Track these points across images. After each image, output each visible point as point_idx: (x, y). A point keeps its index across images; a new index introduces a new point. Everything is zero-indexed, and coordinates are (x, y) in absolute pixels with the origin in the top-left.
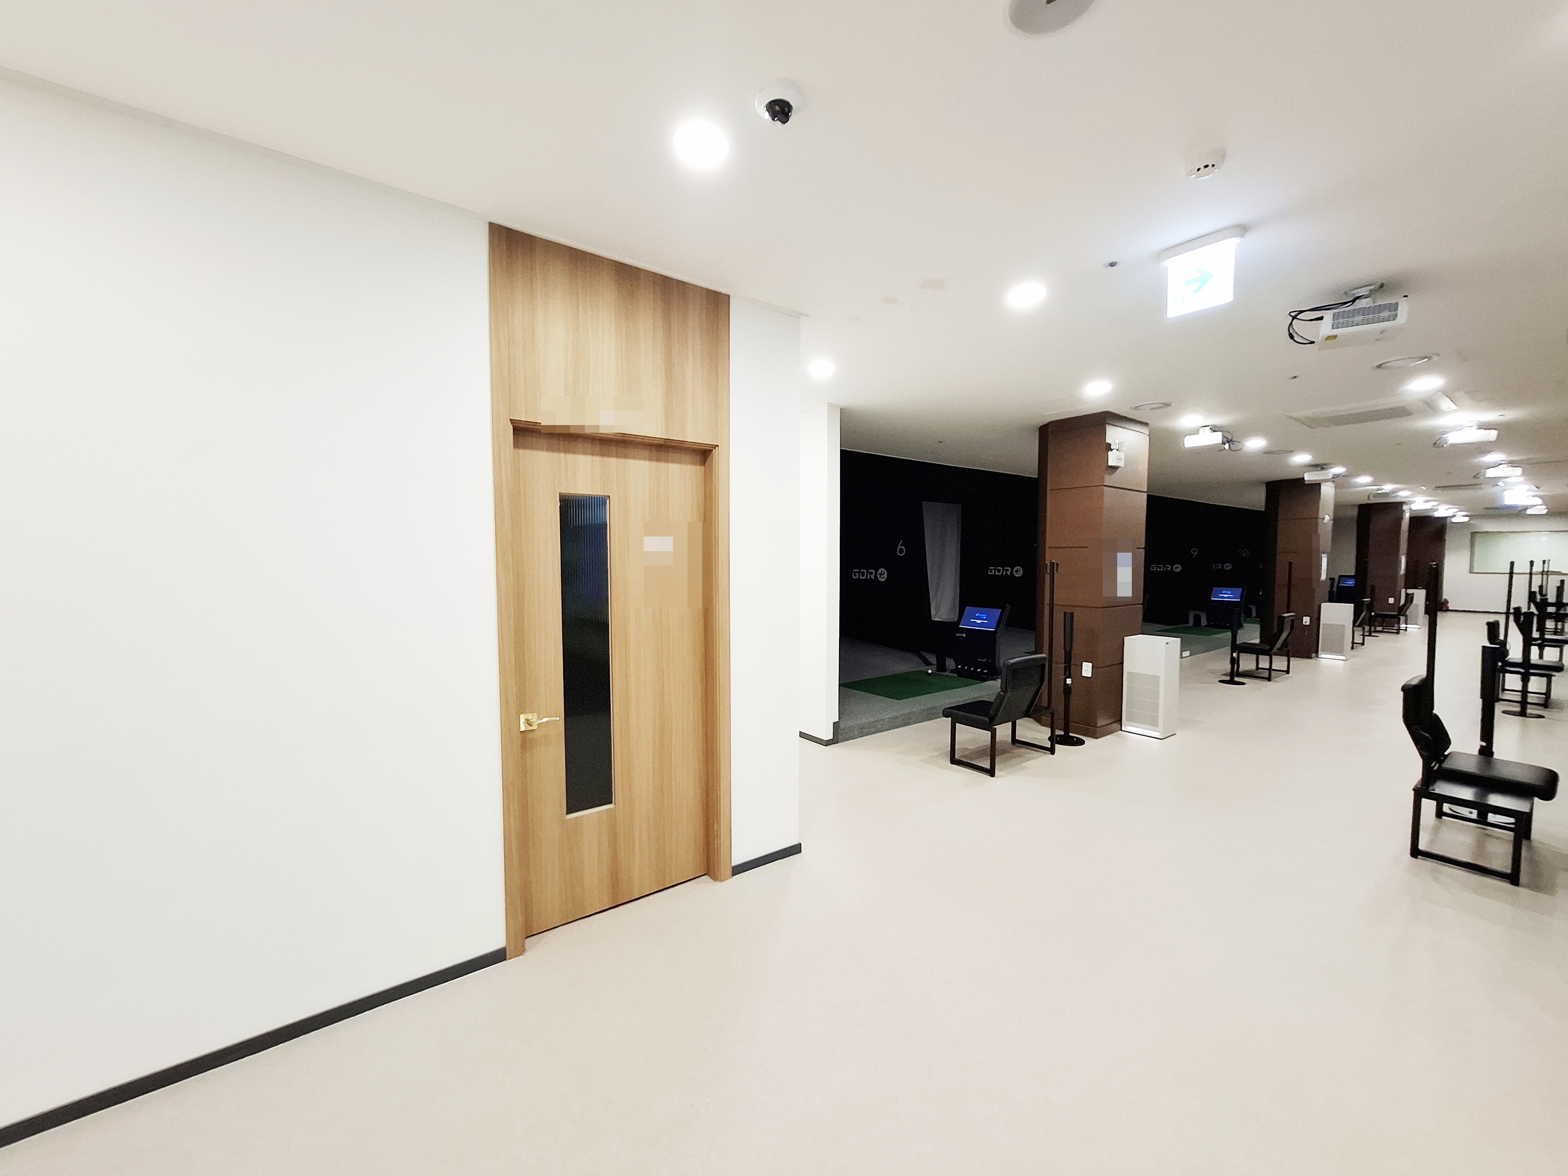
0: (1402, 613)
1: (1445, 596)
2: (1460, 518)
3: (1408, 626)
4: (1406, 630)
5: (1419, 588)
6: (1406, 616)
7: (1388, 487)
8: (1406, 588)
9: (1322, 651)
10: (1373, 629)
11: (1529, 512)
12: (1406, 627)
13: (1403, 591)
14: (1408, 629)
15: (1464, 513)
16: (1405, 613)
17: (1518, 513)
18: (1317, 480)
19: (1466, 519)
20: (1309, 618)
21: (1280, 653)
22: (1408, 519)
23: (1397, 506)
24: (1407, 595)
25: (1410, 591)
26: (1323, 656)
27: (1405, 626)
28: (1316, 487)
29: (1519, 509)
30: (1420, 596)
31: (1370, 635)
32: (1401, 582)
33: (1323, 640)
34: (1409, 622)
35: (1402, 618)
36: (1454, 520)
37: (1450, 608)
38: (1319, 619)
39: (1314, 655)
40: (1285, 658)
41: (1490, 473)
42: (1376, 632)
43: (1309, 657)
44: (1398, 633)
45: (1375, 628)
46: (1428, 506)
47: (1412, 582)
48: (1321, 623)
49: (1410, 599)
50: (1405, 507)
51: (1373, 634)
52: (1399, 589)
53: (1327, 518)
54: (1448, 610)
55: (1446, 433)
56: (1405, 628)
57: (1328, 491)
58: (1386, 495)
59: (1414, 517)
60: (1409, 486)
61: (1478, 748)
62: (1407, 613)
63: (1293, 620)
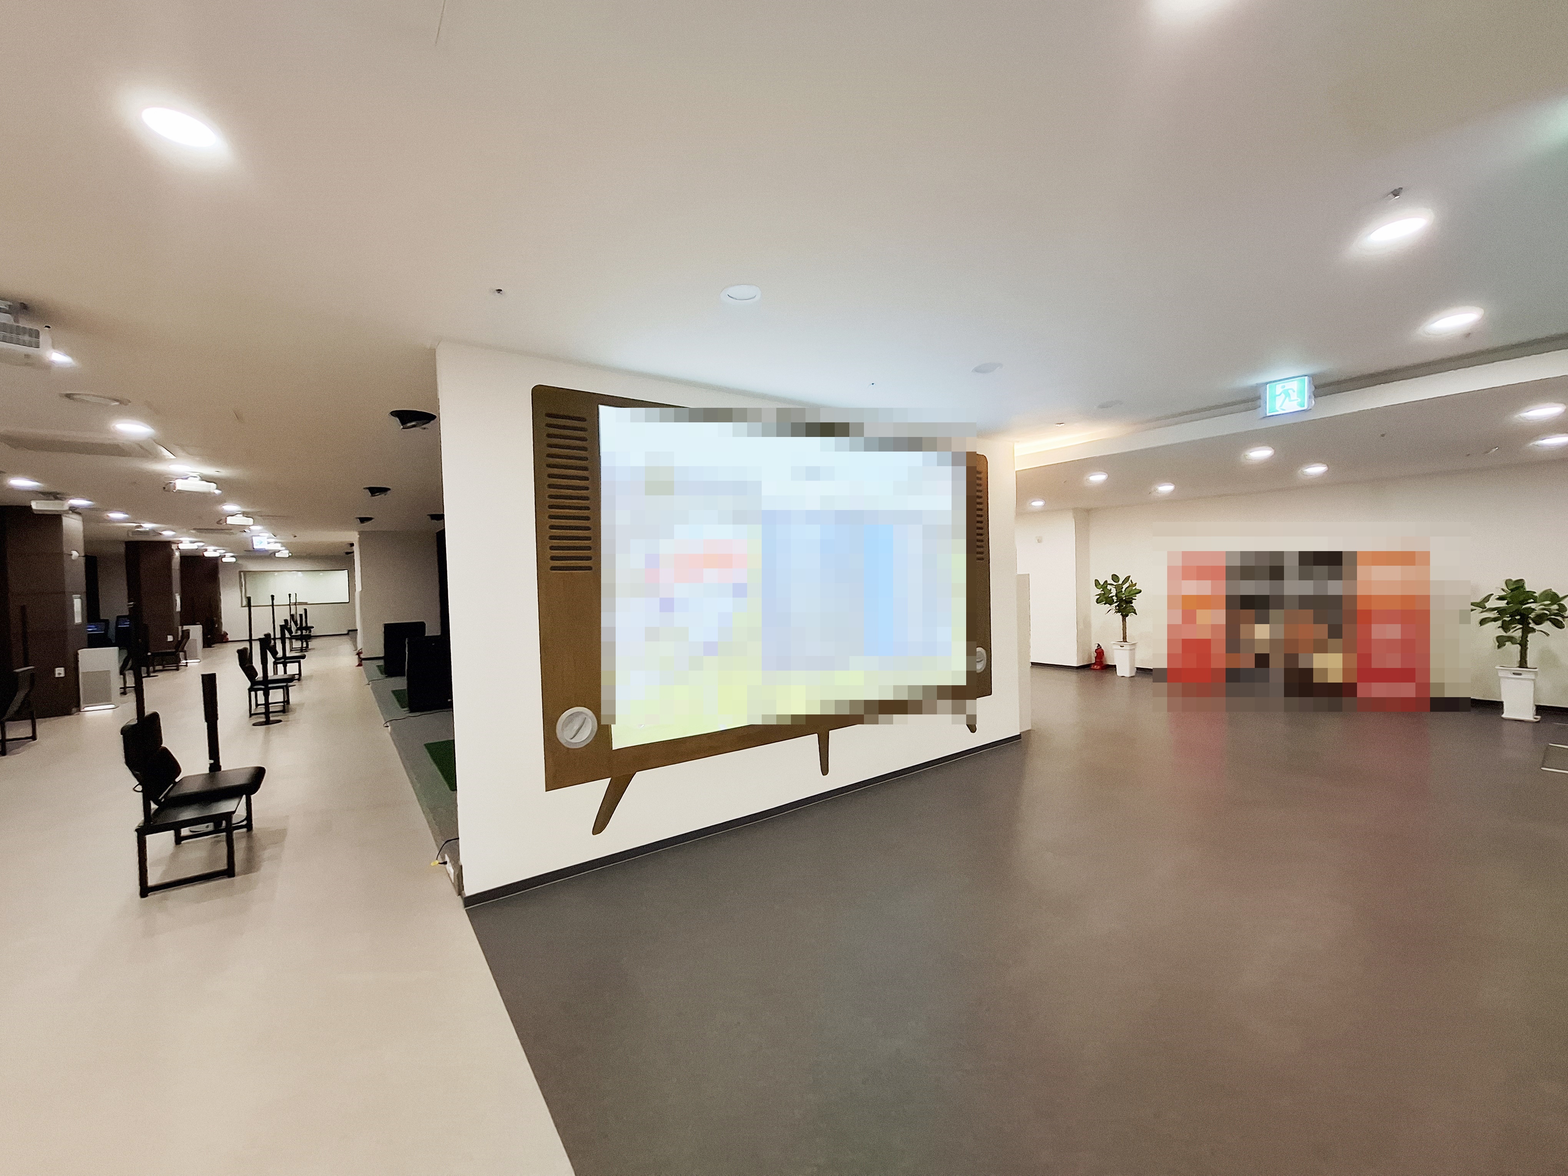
0: (180, 649)
1: (225, 628)
2: (229, 559)
3: (188, 661)
4: (186, 666)
5: (197, 623)
6: (185, 652)
7: (147, 526)
8: (182, 625)
9: (84, 703)
10: (151, 668)
11: (277, 555)
12: (187, 663)
13: (180, 627)
14: (188, 664)
15: (232, 554)
16: (183, 648)
17: (270, 556)
18: (57, 511)
19: (233, 560)
20: (62, 669)
21: (18, 717)
22: (179, 558)
23: (166, 545)
24: (183, 631)
25: (185, 628)
26: (86, 709)
27: (185, 661)
28: (55, 519)
29: (270, 552)
30: (196, 632)
31: (149, 676)
32: (177, 618)
33: (85, 690)
34: (187, 658)
35: (181, 654)
36: (224, 560)
37: (230, 640)
38: (76, 669)
39: (74, 710)
40: (29, 722)
41: (230, 520)
42: (155, 671)
43: (69, 713)
44: (177, 670)
45: (154, 668)
46: (194, 546)
47: (189, 617)
48: (81, 670)
49: (186, 634)
50: (174, 547)
51: (152, 675)
52: (176, 626)
53: (75, 554)
54: (227, 641)
55: (172, 479)
56: (185, 664)
57: (72, 525)
58: (146, 533)
59: (184, 556)
60: (170, 526)
61: (209, 766)
62: (185, 649)
63: (32, 675)
